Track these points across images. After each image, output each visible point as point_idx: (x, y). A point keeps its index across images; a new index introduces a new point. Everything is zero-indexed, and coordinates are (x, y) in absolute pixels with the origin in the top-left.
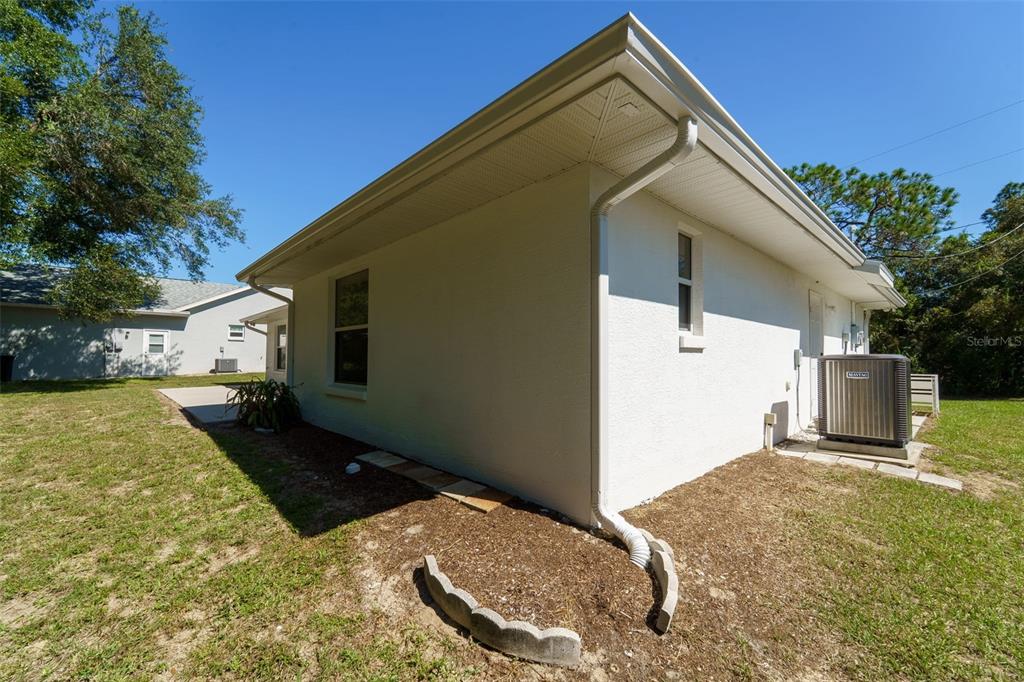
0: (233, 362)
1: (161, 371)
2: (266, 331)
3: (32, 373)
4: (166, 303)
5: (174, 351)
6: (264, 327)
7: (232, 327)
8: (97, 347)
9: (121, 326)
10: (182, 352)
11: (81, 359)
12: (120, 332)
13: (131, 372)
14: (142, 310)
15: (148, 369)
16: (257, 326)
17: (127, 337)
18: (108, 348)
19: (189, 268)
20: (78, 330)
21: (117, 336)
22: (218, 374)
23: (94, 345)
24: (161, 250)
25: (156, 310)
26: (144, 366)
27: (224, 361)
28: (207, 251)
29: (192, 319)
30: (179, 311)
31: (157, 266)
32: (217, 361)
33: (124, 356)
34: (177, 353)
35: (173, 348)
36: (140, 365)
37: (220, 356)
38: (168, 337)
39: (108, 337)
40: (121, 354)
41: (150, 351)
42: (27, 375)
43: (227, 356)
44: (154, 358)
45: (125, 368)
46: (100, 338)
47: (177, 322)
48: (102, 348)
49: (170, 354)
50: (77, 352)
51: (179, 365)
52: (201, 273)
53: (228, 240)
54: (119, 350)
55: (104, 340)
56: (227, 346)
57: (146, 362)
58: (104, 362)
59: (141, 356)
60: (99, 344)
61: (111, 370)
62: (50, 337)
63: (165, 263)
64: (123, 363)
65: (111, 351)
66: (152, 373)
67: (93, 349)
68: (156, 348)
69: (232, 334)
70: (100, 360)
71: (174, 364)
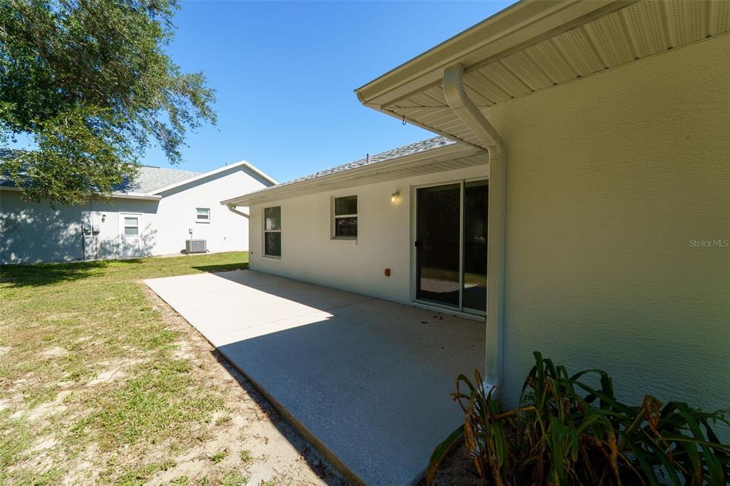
0: (203, 243)
1: (138, 250)
2: (248, 213)
3: (13, 257)
4: (138, 187)
5: (148, 231)
6: (246, 210)
7: (199, 210)
8: (76, 229)
9: (98, 209)
10: (156, 231)
11: (61, 242)
12: (98, 214)
13: (110, 253)
14: (118, 194)
15: (126, 248)
16: (238, 208)
17: (103, 220)
18: (86, 231)
19: (166, 147)
20: (57, 213)
21: (94, 219)
22: (190, 254)
23: (73, 228)
24: (139, 127)
25: (131, 194)
26: (121, 247)
27: (195, 242)
28: (182, 130)
29: (163, 203)
30: (151, 194)
31: (134, 144)
32: (188, 242)
33: (102, 237)
34: (152, 233)
35: (147, 228)
36: (118, 246)
37: (189, 238)
38: (143, 219)
39: (86, 220)
40: (99, 236)
41: (126, 233)
42: (9, 259)
43: (196, 237)
44: (130, 239)
45: (104, 250)
46: (79, 221)
47: (149, 205)
48: (80, 230)
49: (144, 234)
50: (58, 235)
51: (154, 244)
52: (177, 153)
53: (201, 120)
54: (96, 233)
55: (83, 223)
56: (196, 228)
57: (123, 242)
58: (83, 244)
59: (118, 237)
60: (78, 226)
61: (91, 251)
62: (29, 221)
63: (142, 141)
64: (101, 245)
65: (89, 234)
66: (130, 253)
67: (73, 232)
68: (131, 230)
69: (199, 217)
70: (80, 241)
71: (149, 243)
